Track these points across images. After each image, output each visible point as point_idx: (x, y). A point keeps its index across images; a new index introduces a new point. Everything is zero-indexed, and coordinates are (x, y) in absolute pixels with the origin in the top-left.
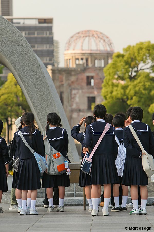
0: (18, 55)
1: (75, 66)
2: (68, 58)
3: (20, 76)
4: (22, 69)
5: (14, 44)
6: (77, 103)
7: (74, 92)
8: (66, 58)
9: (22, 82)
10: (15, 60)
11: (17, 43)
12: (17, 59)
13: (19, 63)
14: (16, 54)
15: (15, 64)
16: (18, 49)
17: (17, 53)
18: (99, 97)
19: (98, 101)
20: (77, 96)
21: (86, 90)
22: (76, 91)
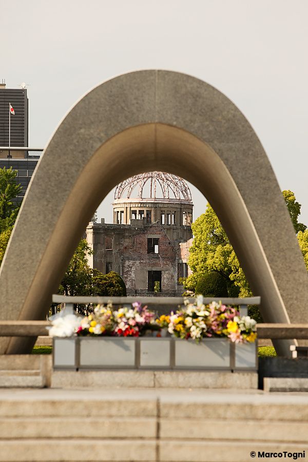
1: (129, 223)
2: (120, 210)
4: (241, 173)
6: (132, 280)
7: (127, 263)
8: (116, 210)
11: (235, 130)
12: (234, 156)
14: (233, 149)
15: (231, 165)
18: (167, 272)
19: (164, 278)
20: (132, 269)
21: (148, 261)
22: (131, 262)
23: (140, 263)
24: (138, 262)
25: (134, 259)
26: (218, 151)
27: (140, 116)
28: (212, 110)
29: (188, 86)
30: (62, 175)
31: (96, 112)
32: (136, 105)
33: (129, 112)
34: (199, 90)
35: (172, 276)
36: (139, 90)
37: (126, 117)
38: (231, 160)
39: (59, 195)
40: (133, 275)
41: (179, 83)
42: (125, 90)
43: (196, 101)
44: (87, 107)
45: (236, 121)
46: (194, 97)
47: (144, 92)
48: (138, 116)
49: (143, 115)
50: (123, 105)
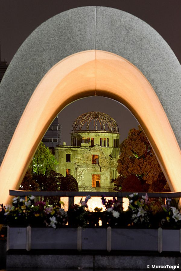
0: (161, 73)
3: (161, 101)
4: (165, 91)
5: (156, 58)
6: (82, 180)
7: (79, 170)
9: (165, 110)
10: (157, 80)
11: (160, 57)
12: (159, 78)
13: (162, 83)
14: (158, 72)
15: (156, 85)
16: (161, 65)
17: (160, 71)
18: (104, 175)
19: (102, 179)
20: (82, 173)
21: (92, 168)
22: (82, 169)
23: (87, 170)
24: (86, 169)
25: (84, 167)
26: (145, 73)
27: (83, 45)
28: (141, 40)
29: (122, 20)
30: (20, 92)
31: (47, 41)
32: (80, 36)
33: (74, 42)
34: (131, 23)
35: (107, 178)
36: (82, 24)
37: (72, 45)
38: (157, 81)
39: (18, 109)
40: (83, 177)
41: (115, 18)
42: (71, 23)
43: (128, 32)
44: (40, 37)
45: (161, 49)
46: (127, 30)
47: (86, 25)
48: (81, 45)
49: (85, 44)
50: (69, 35)
